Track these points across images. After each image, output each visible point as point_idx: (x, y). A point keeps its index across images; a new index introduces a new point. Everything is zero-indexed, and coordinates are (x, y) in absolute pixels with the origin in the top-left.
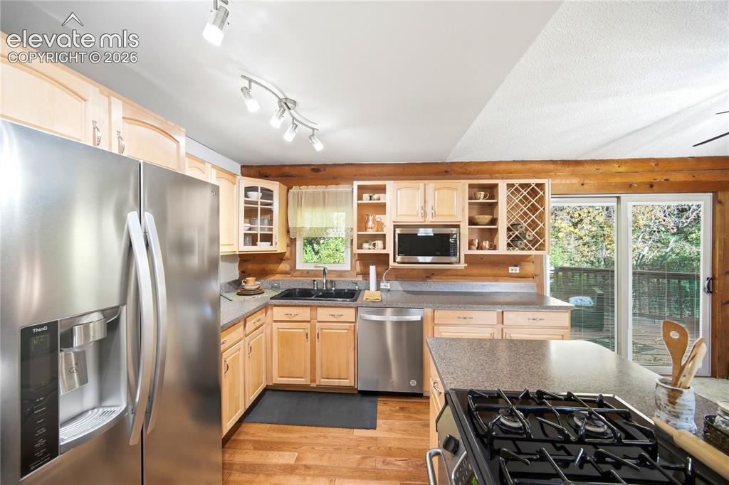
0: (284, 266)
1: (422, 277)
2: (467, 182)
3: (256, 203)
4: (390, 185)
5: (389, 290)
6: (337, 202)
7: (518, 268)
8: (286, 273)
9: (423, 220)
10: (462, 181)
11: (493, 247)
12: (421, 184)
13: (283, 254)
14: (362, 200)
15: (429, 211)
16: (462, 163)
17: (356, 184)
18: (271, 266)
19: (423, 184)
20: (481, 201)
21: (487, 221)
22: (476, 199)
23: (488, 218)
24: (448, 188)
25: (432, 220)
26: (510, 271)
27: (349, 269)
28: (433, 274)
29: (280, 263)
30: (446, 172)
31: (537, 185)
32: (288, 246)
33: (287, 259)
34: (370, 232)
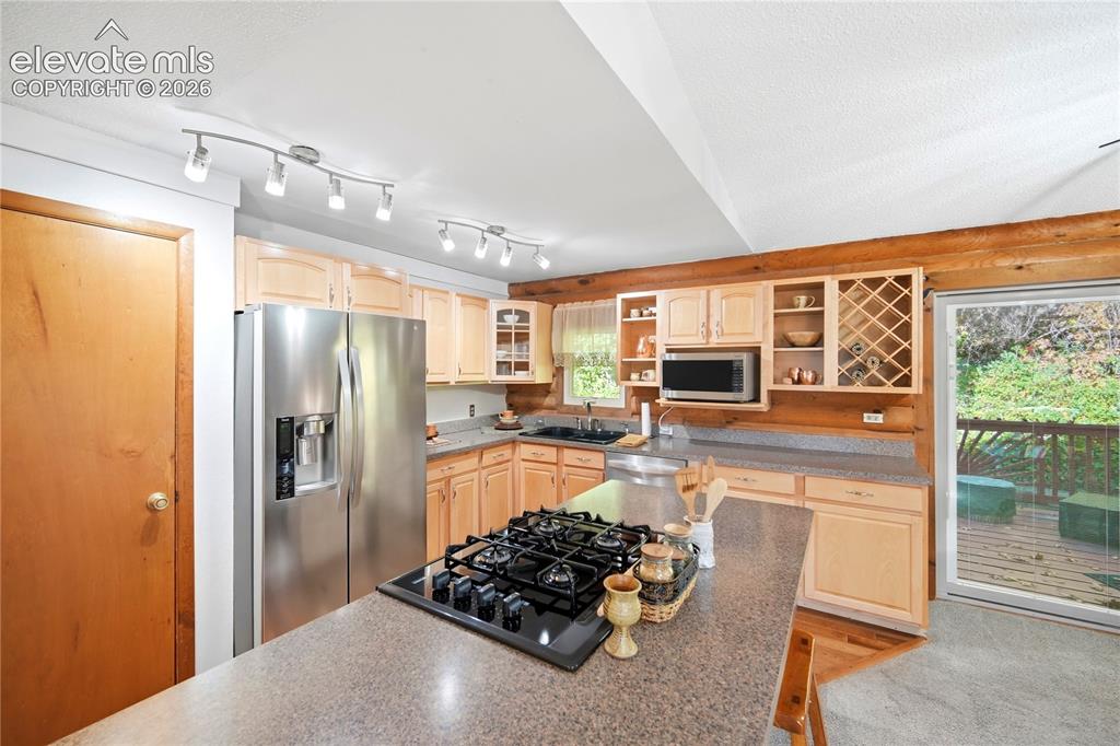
0: (549, 401)
1: (721, 423)
2: (771, 284)
3: (510, 327)
4: (661, 296)
5: (670, 437)
6: (603, 322)
7: (881, 416)
8: (552, 408)
9: (704, 342)
10: (764, 283)
11: (817, 380)
12: (702, 291)
13: (549, 385)
14: (629, 317)
15: (713, 328)
16: (781, 252)
17: (620, 297)
18: (536, 400)
19: (705, 292)
20: (801, 309)
21: (809, 340)
22: (794, 307)
23: (809, 336)
24: (742, 295)
25: (719, 341)
26: (865, 420)
27: (623, 406)
28: (736, 419)
29: (546, 396)
30: (756, 268)
31: (898, 279)
32: (554, 376)
33: (555, 392)
34: (640, 358)
